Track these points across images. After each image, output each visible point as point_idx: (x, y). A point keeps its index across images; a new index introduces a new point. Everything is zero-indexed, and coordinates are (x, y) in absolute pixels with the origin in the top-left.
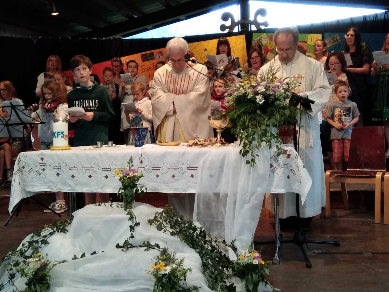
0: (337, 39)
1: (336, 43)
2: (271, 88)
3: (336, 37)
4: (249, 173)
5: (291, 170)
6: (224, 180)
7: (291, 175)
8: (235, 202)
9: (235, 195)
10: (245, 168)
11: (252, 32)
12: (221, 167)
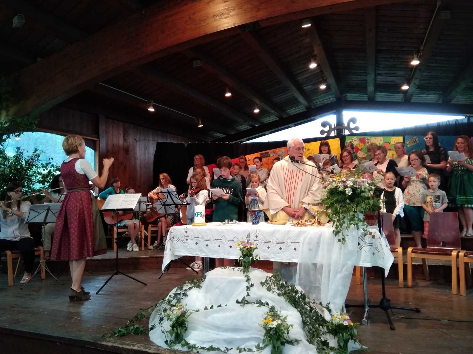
0: (416, 141)
1: (416, 143)
2: (358, 183)
3: (415, 139)
4: (341, 249)
5: (376, 248)
6: (320, 253)
7: (376, 252)
8: (329, 272)
9: (329, 266)
10: (337, 245)
11: (345, 136)
12: (318, 243)
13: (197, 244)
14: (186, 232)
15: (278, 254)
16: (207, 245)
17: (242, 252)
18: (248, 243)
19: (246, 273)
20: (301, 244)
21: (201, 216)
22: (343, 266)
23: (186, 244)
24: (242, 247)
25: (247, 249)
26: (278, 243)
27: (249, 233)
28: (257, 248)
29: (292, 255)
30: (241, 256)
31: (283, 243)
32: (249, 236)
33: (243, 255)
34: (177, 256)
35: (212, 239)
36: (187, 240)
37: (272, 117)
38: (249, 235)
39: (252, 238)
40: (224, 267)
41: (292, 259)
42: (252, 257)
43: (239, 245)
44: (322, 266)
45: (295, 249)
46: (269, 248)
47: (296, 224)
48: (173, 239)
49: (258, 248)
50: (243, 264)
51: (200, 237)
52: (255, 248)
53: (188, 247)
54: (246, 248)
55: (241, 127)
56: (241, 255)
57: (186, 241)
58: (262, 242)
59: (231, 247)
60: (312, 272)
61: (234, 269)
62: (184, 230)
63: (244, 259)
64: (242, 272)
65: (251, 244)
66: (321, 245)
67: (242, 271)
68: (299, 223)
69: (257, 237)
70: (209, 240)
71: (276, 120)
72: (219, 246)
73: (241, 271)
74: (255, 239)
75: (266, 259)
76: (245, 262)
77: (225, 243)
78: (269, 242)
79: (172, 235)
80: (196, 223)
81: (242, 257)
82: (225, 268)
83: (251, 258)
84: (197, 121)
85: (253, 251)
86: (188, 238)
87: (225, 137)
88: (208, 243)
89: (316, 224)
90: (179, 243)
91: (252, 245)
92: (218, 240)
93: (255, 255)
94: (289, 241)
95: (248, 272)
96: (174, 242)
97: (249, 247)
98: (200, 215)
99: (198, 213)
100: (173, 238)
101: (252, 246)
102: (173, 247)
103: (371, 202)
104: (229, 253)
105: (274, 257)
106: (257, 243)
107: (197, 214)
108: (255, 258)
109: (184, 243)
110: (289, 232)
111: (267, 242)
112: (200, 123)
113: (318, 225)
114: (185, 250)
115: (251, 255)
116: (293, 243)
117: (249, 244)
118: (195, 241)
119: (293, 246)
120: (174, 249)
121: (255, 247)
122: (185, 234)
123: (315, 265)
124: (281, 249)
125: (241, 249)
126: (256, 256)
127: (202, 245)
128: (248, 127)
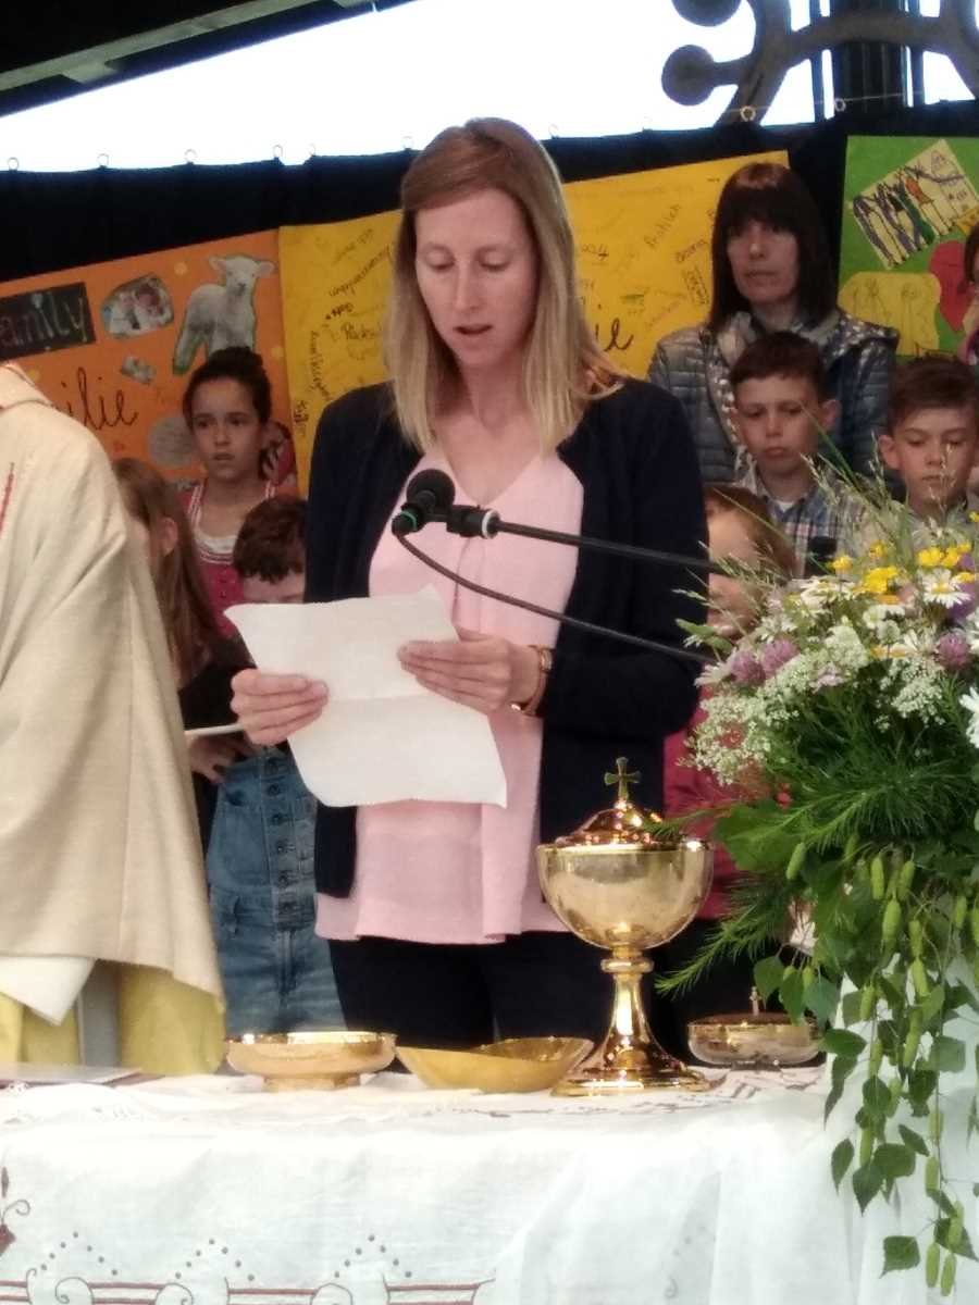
58: (66, 1299)
78: (142, 1294)
116: (404, 1295)
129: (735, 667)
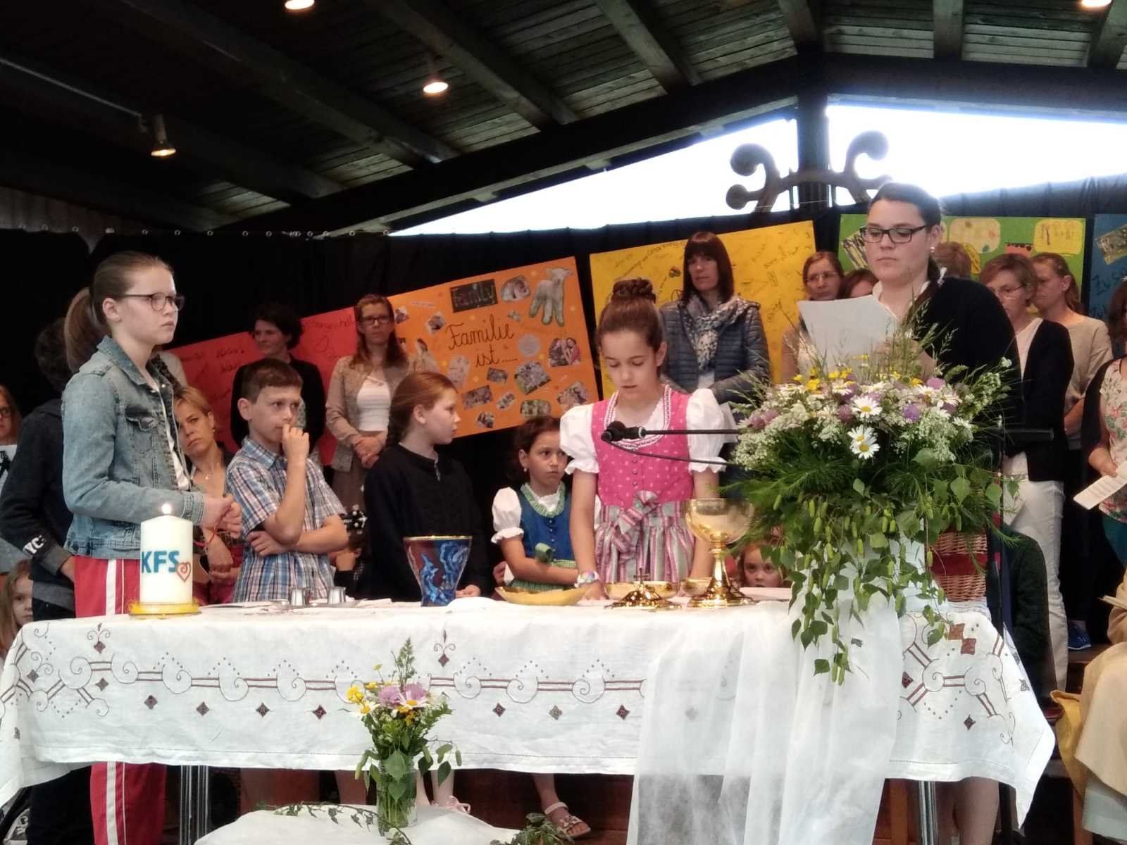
4: (827, 704)
5: (978, 696)
6: (736, 728)
7: (979, 714)
8: (777, 811)
9: (778, 784)
10: (812, 685)
11: (837, 212)
12: (726, 683)
13: (151, 701)
14: (99, 647)
15: (542, 741)
16: (203, 709)
17: (375, 733)
18: (402, 689)
19: (393, 831)
20: (649, 689)
21: (172, 570)
22: (839, 782)
23: (95, 705)
24: (372, 706)
25: (401, 716)
26: (545, 685)
27: (408, 642)
28: (445, 710)
29: (610, 741)
30: (368, 754)
31: (566, 686)
32: (406, 655)
33: (377, 744)
34: (51, 765)
35: (227, 675)
36: (103, 684)
37: (508, 123)
38: (407, 650)
39: (424, 665)
40: (285, 809)
41: (607, 761)
42: (421, 755)
43: (360, 701)
44: (744, 786)
45: (623, 713)
46: (499, 710)
47: (628, 598)
48: (29, 682)
49: (449, 712)
50: (379, 787)
51: (171, 669)
52: (437, 713)
53: (107, 721)
54: (394, 712)
55: (362, 162)
56: (371, 745)
57: (94, 691)
58: (470, 686)
59: (320, 712)
60: (698, 817)
61: (338, 816)
62: (90, 638)
63: (382, 764)
64: (374, 827)
65: (419, 692)
66: (740, 693)
67: (375, 819)
68: (639, 595)
69: (444, 660)
70: (213, 682)
71: (525, 134)
72: (263, 710)
73: (369, 821)
74: (437, 670)
75: (485, 766)
76: (389, 779)
77: (294, 694)
78: (501, 684)
79: (28, 665)
80: (150, 605)
81: (376, 757)
82: (291, 813)
83: (416, 759)
84: (144, 129)
85: (429, 726)
86: (108, 676)
87: (285, 209)
88: (207, 696)
89: (718, 596)
90: (64, 701)
91: (424, 699)
92: (255, 683)
93: (437, 746)
94: (596, 676)
95: (405, 825)
96: (34, 698)
97: (407, 705)
98: (170, 564)
99: (157, 554)
100: (33, 676)
101: (421, 703)
102: (32, 723)
103: (961, 487)
104: (312, 745)
105: (527, 752)
106: (444, 689)
107: (151, 562)
108: (435, 757)
109: (87, 699)
110: (593, 632)
111: (490, 683)
112: (162, 136)
113: (725, 602)
114: (90, 734)
115: (417, 744)
116: (611, 684)
117: (408, 693)
118: (144, 690)
119: (616, 700)
120: (34, 733)
121: (437, 706)
122: (95, 655)
123: (712, 784)
124: (556, 713)
125: (368, 721)
126: (441, 751)
127: (179, 706)
128: (395, 163)
129: (753, 421)
